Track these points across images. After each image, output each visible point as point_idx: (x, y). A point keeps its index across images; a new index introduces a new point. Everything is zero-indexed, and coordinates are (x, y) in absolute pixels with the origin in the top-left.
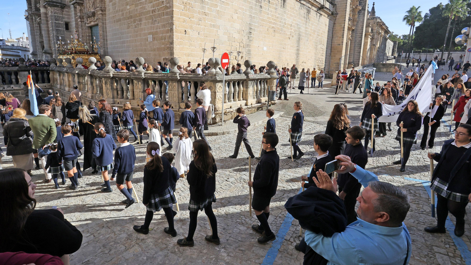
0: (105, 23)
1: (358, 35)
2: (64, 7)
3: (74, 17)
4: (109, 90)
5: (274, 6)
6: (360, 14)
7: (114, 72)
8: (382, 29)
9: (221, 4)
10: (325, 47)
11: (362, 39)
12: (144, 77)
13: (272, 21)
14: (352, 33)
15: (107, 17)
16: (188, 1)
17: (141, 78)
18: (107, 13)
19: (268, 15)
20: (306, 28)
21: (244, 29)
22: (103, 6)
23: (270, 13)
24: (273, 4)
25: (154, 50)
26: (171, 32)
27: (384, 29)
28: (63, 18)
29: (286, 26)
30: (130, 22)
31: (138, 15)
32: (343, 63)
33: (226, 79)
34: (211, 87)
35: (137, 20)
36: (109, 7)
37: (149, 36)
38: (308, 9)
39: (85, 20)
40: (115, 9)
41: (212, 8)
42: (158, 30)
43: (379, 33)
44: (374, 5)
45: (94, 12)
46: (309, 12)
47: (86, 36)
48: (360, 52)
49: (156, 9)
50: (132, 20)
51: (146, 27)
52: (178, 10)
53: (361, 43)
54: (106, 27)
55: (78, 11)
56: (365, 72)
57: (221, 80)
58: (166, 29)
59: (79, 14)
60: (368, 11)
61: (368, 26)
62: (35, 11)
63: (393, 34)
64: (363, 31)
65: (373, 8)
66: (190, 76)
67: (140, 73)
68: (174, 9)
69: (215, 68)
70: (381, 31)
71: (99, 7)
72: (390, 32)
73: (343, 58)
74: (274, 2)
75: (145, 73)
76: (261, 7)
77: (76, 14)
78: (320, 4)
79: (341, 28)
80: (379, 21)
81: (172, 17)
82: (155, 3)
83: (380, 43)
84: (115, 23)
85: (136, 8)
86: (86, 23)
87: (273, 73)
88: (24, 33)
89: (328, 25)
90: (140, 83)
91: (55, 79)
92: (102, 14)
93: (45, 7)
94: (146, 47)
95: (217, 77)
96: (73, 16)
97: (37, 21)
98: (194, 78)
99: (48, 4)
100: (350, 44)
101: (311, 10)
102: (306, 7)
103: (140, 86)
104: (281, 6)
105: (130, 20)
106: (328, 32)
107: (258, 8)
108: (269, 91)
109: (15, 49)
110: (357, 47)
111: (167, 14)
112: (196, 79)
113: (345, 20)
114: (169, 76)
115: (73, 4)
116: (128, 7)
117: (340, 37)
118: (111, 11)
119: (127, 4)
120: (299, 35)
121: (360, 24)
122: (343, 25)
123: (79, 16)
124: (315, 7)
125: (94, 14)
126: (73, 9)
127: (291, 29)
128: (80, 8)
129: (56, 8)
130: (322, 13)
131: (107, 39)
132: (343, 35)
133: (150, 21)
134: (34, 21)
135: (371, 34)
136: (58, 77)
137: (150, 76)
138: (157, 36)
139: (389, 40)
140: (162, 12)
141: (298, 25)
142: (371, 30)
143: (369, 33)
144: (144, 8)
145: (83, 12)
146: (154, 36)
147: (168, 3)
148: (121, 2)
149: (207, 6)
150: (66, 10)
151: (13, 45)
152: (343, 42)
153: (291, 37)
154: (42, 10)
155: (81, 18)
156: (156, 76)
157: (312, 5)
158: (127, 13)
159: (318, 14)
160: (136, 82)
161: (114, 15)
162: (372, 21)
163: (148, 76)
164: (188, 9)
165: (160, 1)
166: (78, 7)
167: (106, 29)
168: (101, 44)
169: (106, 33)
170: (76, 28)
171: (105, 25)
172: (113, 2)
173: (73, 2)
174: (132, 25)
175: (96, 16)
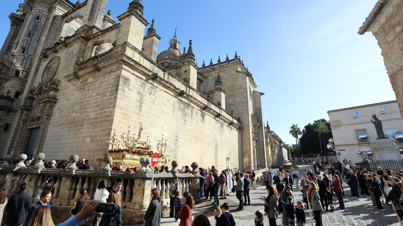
0: (48, 126)
1: (261, 144)
2: (11, 111)
4: (30, 188)
5: (196, 121)
6: (259, 129)
7: (43, 169)
8: (277, 140)
9: (154, 117)
10: (237, 153)
11: (264, 147)
12: (74, 174)
13: (194, 132)
14: (256, 142)
15: (51, 121)
16: (127, 113)
17: (71, 174)
18: (52, 118)
19: (191, 127)
20: (221, 138)
21: (171, 137)
22: (50, 113)
23: (192, 125)
24: (195, 119)
25: (90, 151)
26: (108, 135)
27: (278, 139)
28: (6, 120)
29: (205, 136)
30: (72, 127)
31: (81, 121)
32: (253, 166)
33: (155, 177)
34: (140, 184)
35: (79, 125)
36: (56, 113)
37: (87, 139)
38: (222, 124)
39: (28, 123)
41: (147, 119)
42: (97, 134)
43: (276, 143)
44: (267, 123)
45: (40, 117)
46: (222, 126)
48: (265, 157)
49: (98, 117)
50: (75, 125)
51: (86, 131)
52: (118, 119)
53: (264, 150)
54: (47, 130)
55: (24, 115)
56: (271, 171)
57: (150, 177)
58: (105, 133)
59: (23, 118)
60: (264, 127)
61: (266, 137)
63: (286, 144)
64: (264, 141)
65: (268, 125)
66: (121, 173)
67: (71, 169)
68: (114, 118)
69: (145, 167)
70: (276, 141)
71: (46, 113)
72: (283, 142)
73: (252, 162)
74: (196, 118)
75: (76, 171)
76: (185, 121)
77: (20, 118)
78: (230, 120)
79: (248, 138)
80: (274, 134)
81: (112, 124)
82: (98, 112)
83: (278, 150)
84: (57, 126)
85: (81, 115)
86: (28, 125)
87: (196, 172)
89: (238, 136)
90: (69, 180)
92: (47, 119)
94: (82, 149)
95: (146, 174)
96: (17, 119)
98: (124, 176)
100: (256, 151)
101: (224, 125)
102: (220, 123)
103: (68, 183)
104: (201, 121)
106: (238, 141)
107: (183, 121)
108: (194, 189)
110: (262, 153)
111: (108, 121)
112: (127, 176)
113: (249, 133)
114: (100, 173)
115: (21, 110)
116: (74, 114)
117: (248, 146)
118: (56, 117)
119: (73, 112)
120: (216, 143)
121: (261, 136)
122: (249, 136)
124: (226, 123)
125: (38, 118)
126: (19, 113)
127: (210, 138)
128: (26, 113)
129: (2, 111)
130: (232, 127)
131: (44, 140)
132: (250, 144)
133: (91, 126)
135: (270, 143)
137: (81, 173)
138: (95, 138)
139: (283, 148)
140: (104, 119)
141: (215, 135)
142: (270, 140)
143: (268, 143)
144: (88, 116)
145: (28, 117)
146: (92, 139)
147: (110, 113)
148: (68, 110)
149: (142, 118)
150: (12, 113)
152: (250, 149)
153: (210, 145)
155: (25, 121)
156: (87, 173)
157: (224, 121)
158: (71, 119)
159: (230, 128)
160: (65, 179)
161: (58, 120)
162: (269, 134)
163: (79, 173)
165: (104, 111)
166: (25, 112)
167: (47, 131)
168: (37, 145)
169: (46, 135)
170: (15, 129)
171: (47, 128)
172: (61, 109)
173: (22, 108)
174: (73, 129)
175: (41, 120)
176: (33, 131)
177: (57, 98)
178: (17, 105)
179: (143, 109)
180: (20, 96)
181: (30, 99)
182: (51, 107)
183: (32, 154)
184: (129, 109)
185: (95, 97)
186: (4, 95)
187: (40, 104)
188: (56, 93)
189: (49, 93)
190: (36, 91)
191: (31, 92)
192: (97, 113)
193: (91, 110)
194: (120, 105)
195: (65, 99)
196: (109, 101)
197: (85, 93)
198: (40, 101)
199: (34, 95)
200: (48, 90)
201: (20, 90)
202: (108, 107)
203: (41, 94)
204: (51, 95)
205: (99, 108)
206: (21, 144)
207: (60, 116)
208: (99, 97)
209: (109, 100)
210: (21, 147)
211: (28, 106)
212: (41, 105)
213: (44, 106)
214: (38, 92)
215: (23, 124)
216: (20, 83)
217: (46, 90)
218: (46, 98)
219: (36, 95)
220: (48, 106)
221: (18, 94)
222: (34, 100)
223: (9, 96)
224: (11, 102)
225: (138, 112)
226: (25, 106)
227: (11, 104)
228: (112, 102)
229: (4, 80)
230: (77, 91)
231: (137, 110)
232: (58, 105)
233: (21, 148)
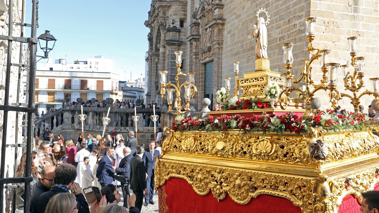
0: (221, 57)
2: (181, 44)
3: (189, 55)
15: (224, 51)
16: (333, 19)
18: (224, 46)
22: (221, 39)
30: (250, 55)
36: (227, 39)
39: (199, 56)
40: (234, 41)
45: (210, 46)
47: (199, 74)
49: (285, 36)
50: (253, 51)
51: (271, 58)
52: (317, 33)
54: (221, 62)
55: (194, 47)
58: (299, 59)
59: (194, 51)
62: (155, 52)
71: (216, 41)
77: (191, 51)
82: (284, 28)
84: (232, 57)
86: (200, 59)
88: (142, 74)
91: (165, 123)
92: (219, 48)
93: (164, 47)
96: (189, 53)
97: (155, 61)
99: (167, 43)
105: (250, 52)
109: (133, 91)
111: (301, 40)
115: (189, 41)
118: (228, 44)
119: (248, 33)
123: (195, 52)
125: (209, 49)
126: (189, 46)
128: (196, 44)
129: (173, 46)
131: (221, 77)
133: (277, 50)
134: (153, 61)
136: (168, 120)
140: (294, 38)
145: (198, 48)
147: (302, 26)
148: (241, 32)
149: (361, 23)
151: (132, 87)
154: (161, 50)
155: (196, 54)
158: (247, 44)
161: (232, 48)
164: (332, 30)
165: (292, 24)
166: (194, 43)
167: (221, 64)
168: (215, 83)
169: (221, 69)
170: (190, 66)
171: (221, 60)
172: (232, 33)
173: (190, 38)
174: (252, 58)
175: (212, 50)
176: (208, 66)
177: (224, 17)
178: (185, 36)
179: (361, 7)
180: (185, 24)
181: (195, 25)
182: (220, 31)
183: (212, 95)
184: (334, 12)
185: (275, 5)
186: (171, 27)
187: (206, 29)
188: (222, 11)
189: (213, 12)
190: (199, 13)
191: (194, 16)
192: (282, 30)
193: (272, 27)
194: (318, 9)
195: (234, 16)
196: (297, 7)
197: (258, 2)
198: (206, 25)
199: (198, 19)
200: (211, 9)
201: (183, 17)
202: (298, 16)
203: (205, 17)
204: (216, 15)
205: (284, 20)
206: (199, 83)
207: (233, 42)
208: (281, 2)
209: (298, 4)
210: (199, 86)
211: (195, 35)
212: (208, 30)
213: (211, 32)
214: (202, 14)
215: (196, 58)
216: (181, 8)
217: (209, 9)
218: (212, 21)
219: (200, 18)
220: (216, 30)
221: (182, 22)
222: (199, 26)
223: (175, 27)
224: (178, 33)
225: (352, 14)
226: (193, 35)
227: (179, 35)
228: (303, 6)
229: (166, 8)
230: (247, 2)
231: (350, 10)
232: (227, 27)
233: (200, 88)
